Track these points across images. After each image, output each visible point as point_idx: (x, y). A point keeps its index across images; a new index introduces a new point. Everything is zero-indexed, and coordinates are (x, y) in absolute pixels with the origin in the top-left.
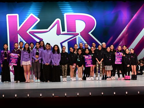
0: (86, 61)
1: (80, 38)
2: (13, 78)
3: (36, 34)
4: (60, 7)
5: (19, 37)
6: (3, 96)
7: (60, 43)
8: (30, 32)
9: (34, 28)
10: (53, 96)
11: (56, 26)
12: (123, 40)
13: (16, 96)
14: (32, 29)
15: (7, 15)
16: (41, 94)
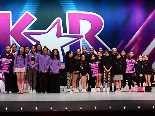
0: (93, 69)
1: (85, 41)
2: (3, 88)
3: (31, 36)
4: (61, 3)
7: (61, 47)
8: (24, 34)
9: (30, 29)
10: (51, 110)
12: (136, 45)
13: (6, 109)
14: (28, 30)
16: (37, 108)
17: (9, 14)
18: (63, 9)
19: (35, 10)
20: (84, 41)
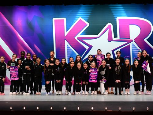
3: (84, 40)
4: (112, 10)
5: (66, 43)
6: (51, 108)
7: (112, 51)
8: (78, 38)
9: (83, 34)
10: (106, 110)
11: (108, 31)
13: (65, 108)
15: (54, 19)
16: (92, 108)
17: (64, 20)
18: (114, 15)
19: (88, 17)
20: (134, 45)
